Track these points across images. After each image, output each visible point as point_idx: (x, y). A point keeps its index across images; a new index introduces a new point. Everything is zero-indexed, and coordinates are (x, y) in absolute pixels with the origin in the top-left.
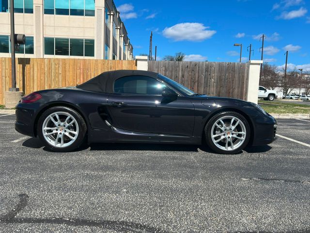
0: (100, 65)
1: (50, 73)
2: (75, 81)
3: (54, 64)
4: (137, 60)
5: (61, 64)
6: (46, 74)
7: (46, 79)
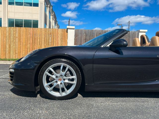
0: (43, 32)
1: (10, 37)
2: (27, 42)
3: (13, 30)
4: (67, 29)
5: (17, 31)
6: (7, 38)
7: (7, 41)
